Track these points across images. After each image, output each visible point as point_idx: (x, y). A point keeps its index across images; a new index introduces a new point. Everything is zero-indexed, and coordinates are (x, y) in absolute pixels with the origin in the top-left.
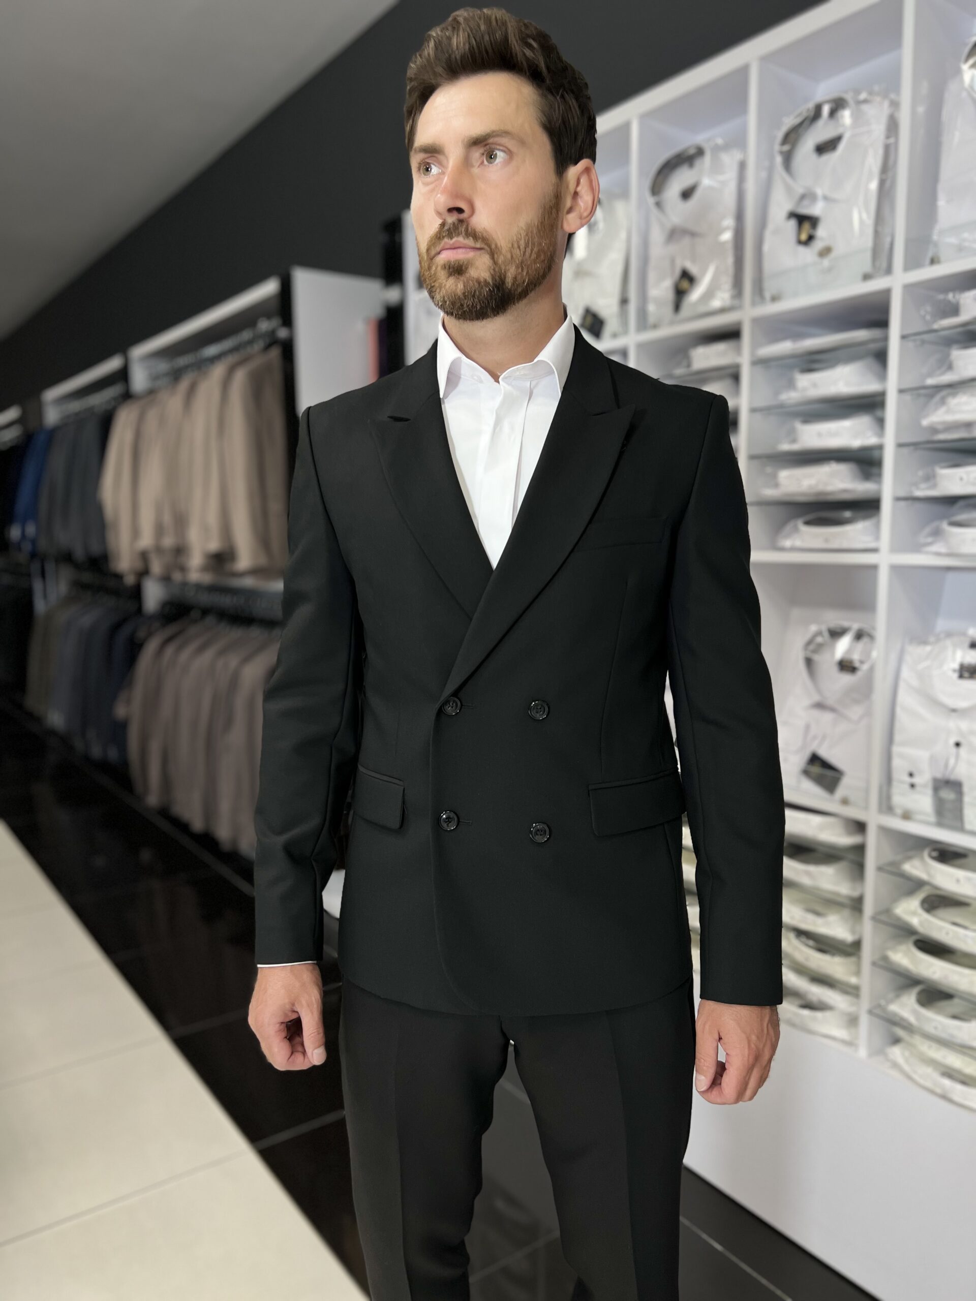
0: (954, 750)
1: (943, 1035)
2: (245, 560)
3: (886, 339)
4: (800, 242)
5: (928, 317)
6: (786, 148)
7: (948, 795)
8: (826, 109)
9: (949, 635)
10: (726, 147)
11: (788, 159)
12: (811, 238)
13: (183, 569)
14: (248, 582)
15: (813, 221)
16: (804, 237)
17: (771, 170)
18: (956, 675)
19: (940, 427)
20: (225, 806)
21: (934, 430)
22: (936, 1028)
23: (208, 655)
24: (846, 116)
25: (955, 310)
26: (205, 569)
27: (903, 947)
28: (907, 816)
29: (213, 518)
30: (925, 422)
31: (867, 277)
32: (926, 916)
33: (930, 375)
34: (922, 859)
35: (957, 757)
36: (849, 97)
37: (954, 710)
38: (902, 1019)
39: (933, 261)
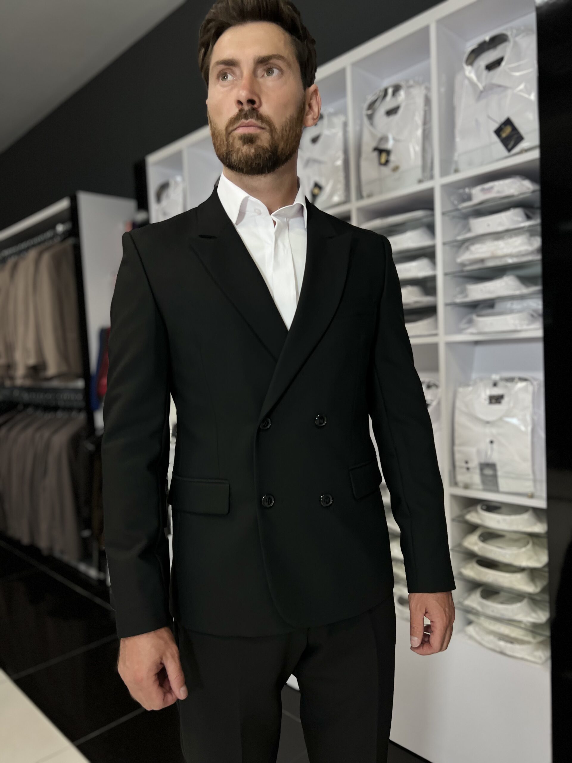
0: (489, 445)
1: (498, 615)
2: (52, 370)
3: (433, 215)
4: (381, 164)
5: (456, 202)
6: (370, 112)
7: (488, 472)
8: (390, 91)
9: (481, 379)
10: (336, 114)
11: (370, 117)
12: (387, 162)
13: (12, 378)
14: (55, 384)
15: (388, 152)
16: (383, 160)
17: (361, 125)
18: (487, 402)
19: (467, 263)
20: (44, 526)
21: (463, 265)
22: (493, 611)
23: (30, 431)
24: (402, 94)
25: (469, 198)
26: (26, 377)
27: (470, 566)
28: (466, 487)
29: (31, 344)
30: (459, 260)
31: (420, 181)
32: (481, 544)
33: (459, 234)
34: (477, 511)
35: (492, 450)
36: (403, 84)
37: (488, 422)
38: (473, 608)
39: (456, 171)
